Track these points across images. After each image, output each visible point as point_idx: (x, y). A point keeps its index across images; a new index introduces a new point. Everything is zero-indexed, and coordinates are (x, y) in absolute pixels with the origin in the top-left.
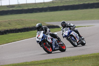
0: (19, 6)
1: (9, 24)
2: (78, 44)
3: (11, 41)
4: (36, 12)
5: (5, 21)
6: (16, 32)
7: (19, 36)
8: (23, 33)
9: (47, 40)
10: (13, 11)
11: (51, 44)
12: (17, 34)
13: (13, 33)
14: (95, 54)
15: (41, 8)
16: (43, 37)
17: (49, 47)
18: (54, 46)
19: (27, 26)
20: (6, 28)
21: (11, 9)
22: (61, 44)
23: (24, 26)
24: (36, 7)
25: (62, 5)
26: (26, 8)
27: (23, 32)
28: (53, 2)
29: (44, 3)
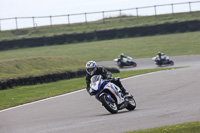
0: (36, 30)
1: (17, 67)
2: (119, 109)
3: (21, 101)
4: (70, 42)
5: (9, 62)
6: (31, 84)
7: (38, 91)
8: (45, 84)
10: (24, 40)
12: (34, 86)
13: (26, 84)
14: (189, 124)
15: (81, 35)
19: (54, 70)
20: (11, 76)
21: (20, 37)
23: (47, 70)
24: (70, 33)
25: (122, 27)
26: (51, 35)
27: (45, 82)
28: (104, 21)
29: (86, 23)
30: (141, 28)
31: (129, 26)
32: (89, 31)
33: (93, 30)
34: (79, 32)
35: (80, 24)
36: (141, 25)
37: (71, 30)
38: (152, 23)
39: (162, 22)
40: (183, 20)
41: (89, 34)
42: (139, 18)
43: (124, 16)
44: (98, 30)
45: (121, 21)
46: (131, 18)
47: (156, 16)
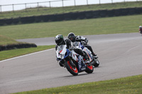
9: (71, 58)
11: (76, 63)
16: (66, 54)
17: (74, 67)
18: (80, 66)
22: (88, 63)
24: (2, 18)
28: (27, 10)
29: (14, 12)
31: (44, 14)
32: (15, 17)
34: (8, 18)
35: (9, 12)
36: (52, 13)
37: (3, 16)
38: (61, 12)
39: (68, 12)
40: (82, 10)
41: (15, 19)
42: (51, 9)
43: (41, 7)
44: (22, 16)
45: (38, 10)
46: (46, 9)
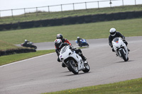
28: (26, 15)
30: (52, 20)
31: (43, 19)
32: (14, 22)
33: (17, 22)
34: (8, 23)
35: (8, 17)
38: (59, 17)
39: (66, 16)
40: (81, 15)
41: (14, 24)
42: (50, 13)
43: (40, 12)
44: (21, 21)
45: (37, 15)
46: (44, 13)
47: (62, 12)
